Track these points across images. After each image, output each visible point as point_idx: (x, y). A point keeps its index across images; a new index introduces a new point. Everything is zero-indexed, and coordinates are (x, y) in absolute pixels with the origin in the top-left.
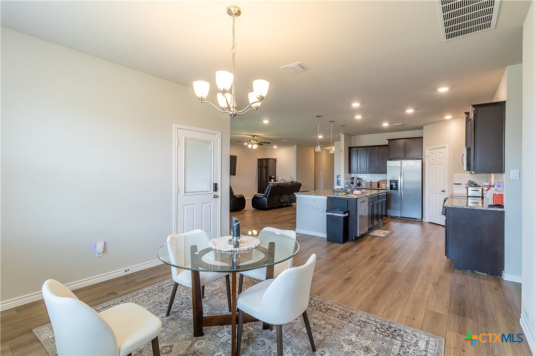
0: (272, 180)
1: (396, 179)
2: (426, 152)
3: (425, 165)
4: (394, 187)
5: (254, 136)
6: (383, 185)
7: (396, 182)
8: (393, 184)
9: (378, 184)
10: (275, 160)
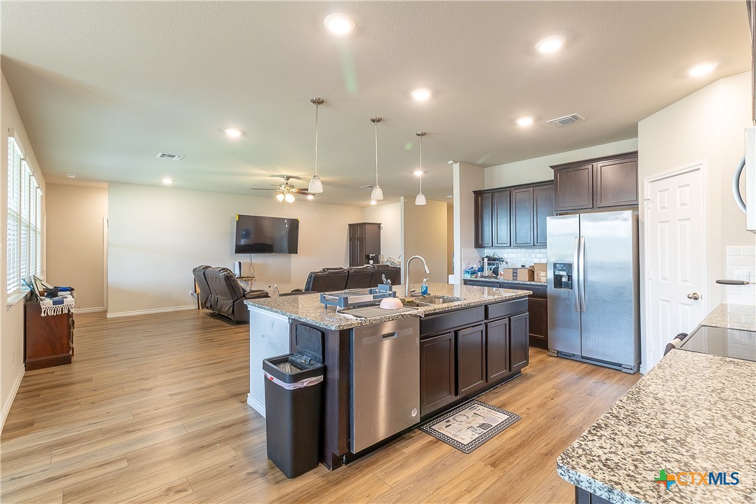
0: (371, 262)
1: (568, 261)
2: (647, 189)
3: (643, 223)
4: (564, 279)
5: (288, 178)
6: (542, 274)
7: (568, 267)
8: (561, 273)
9: (532, 273)
10: (379, 225)
